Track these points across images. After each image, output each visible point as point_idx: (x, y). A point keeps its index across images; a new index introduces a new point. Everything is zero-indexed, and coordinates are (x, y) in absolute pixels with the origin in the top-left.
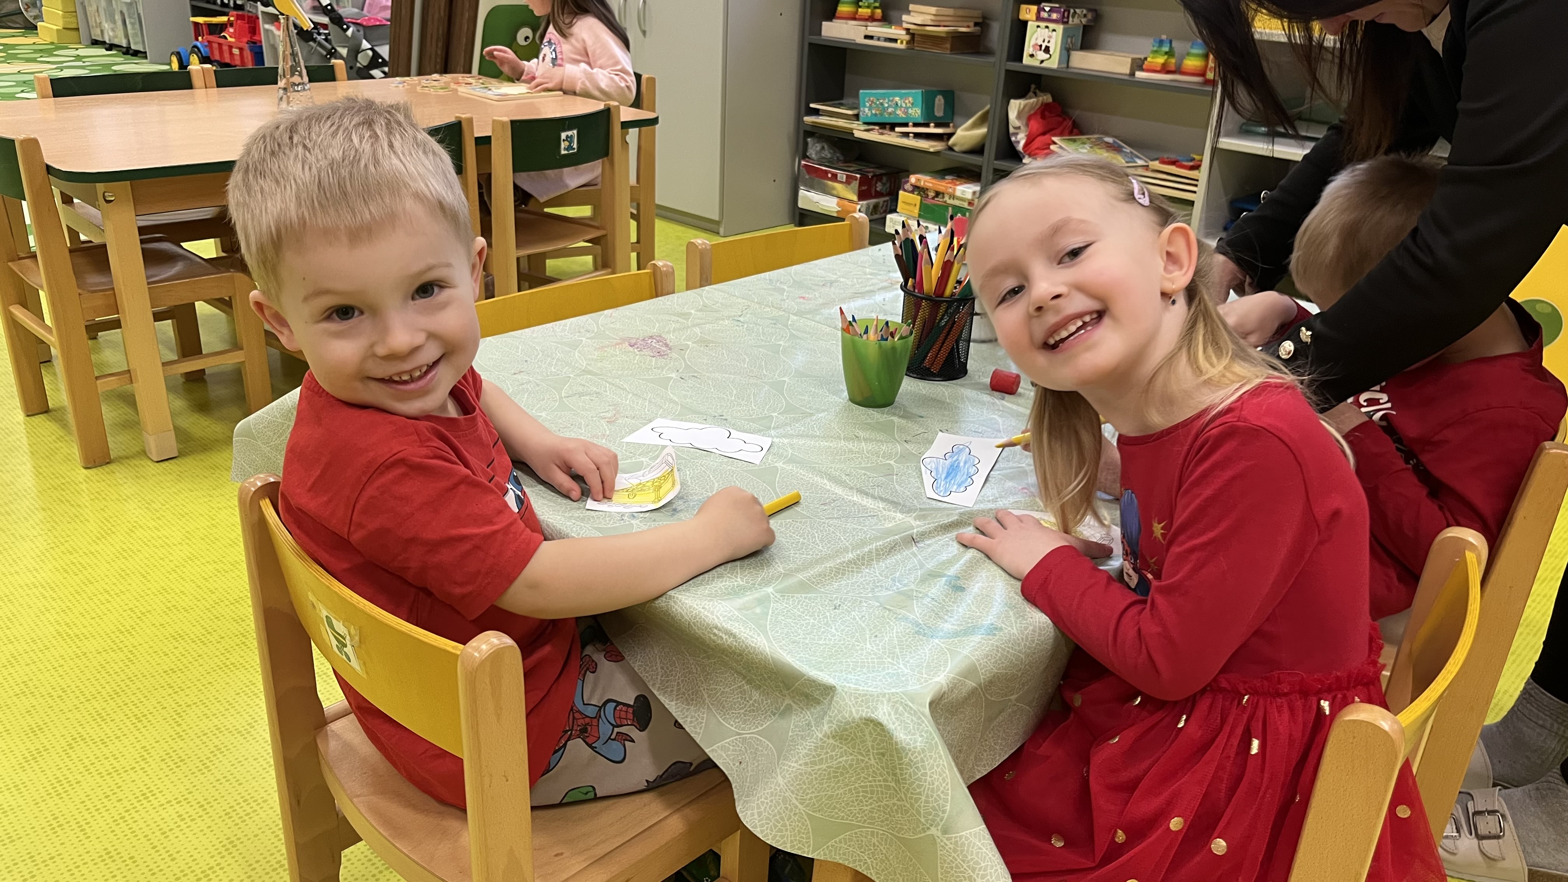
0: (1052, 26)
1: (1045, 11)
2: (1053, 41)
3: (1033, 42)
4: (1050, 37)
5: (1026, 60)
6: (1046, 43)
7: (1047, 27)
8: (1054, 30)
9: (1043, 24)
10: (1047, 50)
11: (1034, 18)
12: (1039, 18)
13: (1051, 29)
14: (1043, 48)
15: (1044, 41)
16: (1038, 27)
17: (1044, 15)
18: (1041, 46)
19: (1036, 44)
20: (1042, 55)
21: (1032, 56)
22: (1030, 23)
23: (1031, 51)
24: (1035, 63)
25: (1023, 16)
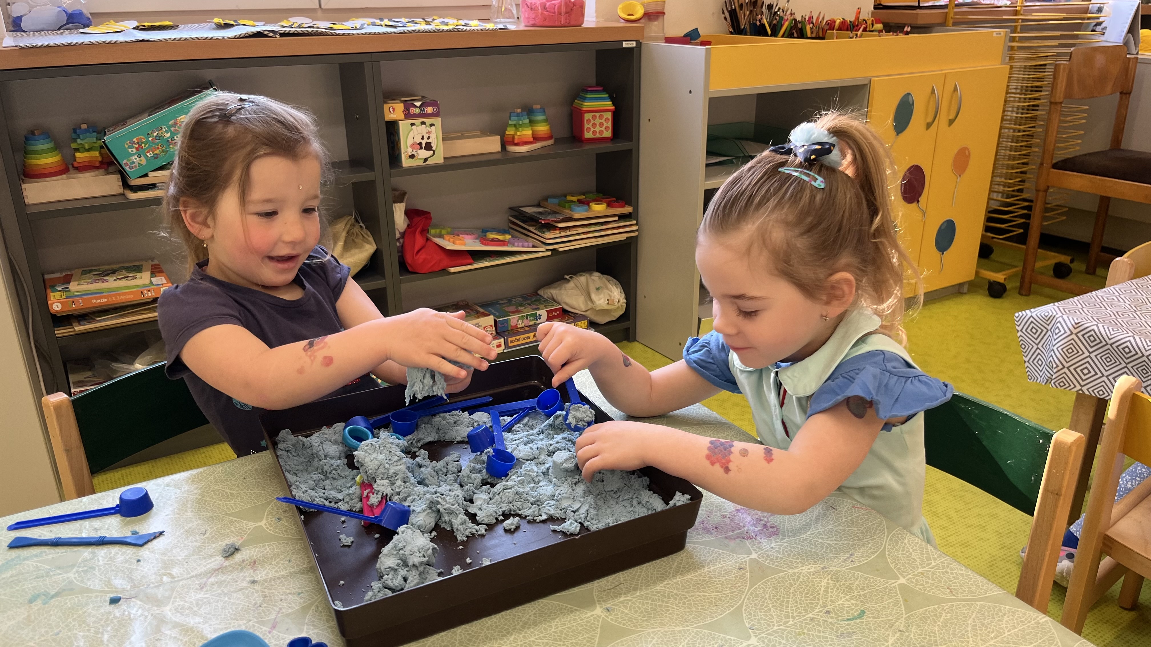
0: (428, 121)
1: (415, 106)
2: (432, 135)
3: (410, 142)
4: (429, 132)
5: (406, 162)
6: (426, 140)
7: (422, 123)
8: (432, 125)
9: (417, 121)
10: (428, 147)
11: (403, 117)
12: (408, 116)
13: (428, 124)
14: (424, 145)
15: (423, 138)
16: (412, 124)
17: (413, 111)
18: (420, 144)
19: (415, 144)
20: (423, 154)
21: (412, 156)
22: (401, 123)
23: (410, 152)
24: (418, 163)
25: (390, 116)
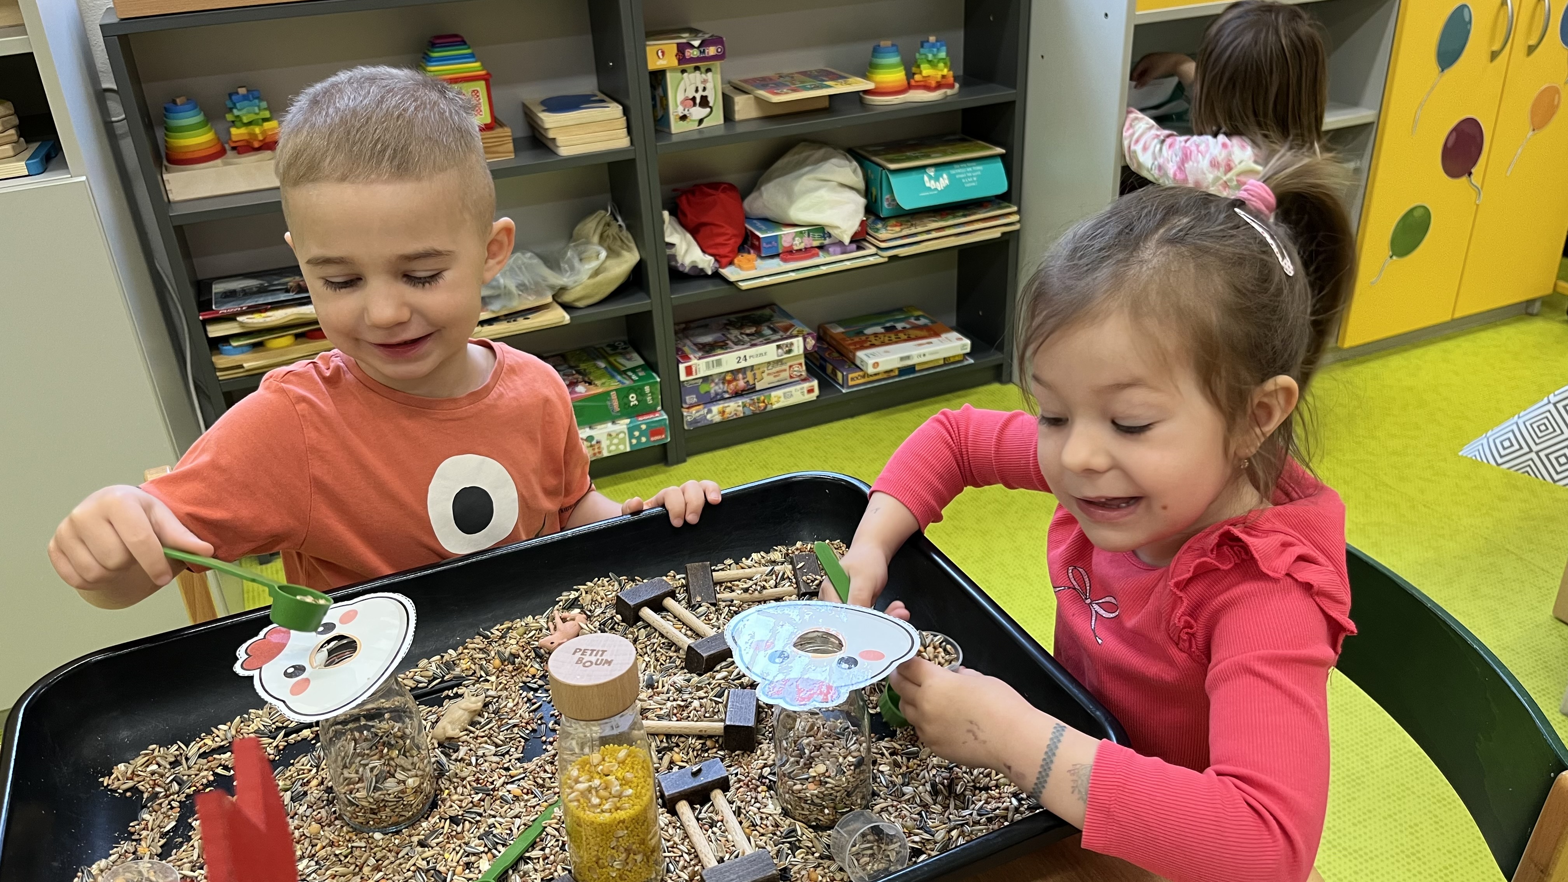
0: (705, 66)
2: (709, 86)
3: (680, 97)
4: (705, 81)
5: (676, 127)
6: (701, 93)
7: (697, 68)
8: (708, 70)
9: (692, 67)
10: (704, 102)
11: (673, 61)
13: (704, 70)
14: (698, 101)
15: (697, 91)
16: (683, 71)
18: (694, 99)
19: (687, 99)
20: (698, 112)
21: (684, 118)
22: (670, 72)
23: (680, 111)
24: (690, 126)
